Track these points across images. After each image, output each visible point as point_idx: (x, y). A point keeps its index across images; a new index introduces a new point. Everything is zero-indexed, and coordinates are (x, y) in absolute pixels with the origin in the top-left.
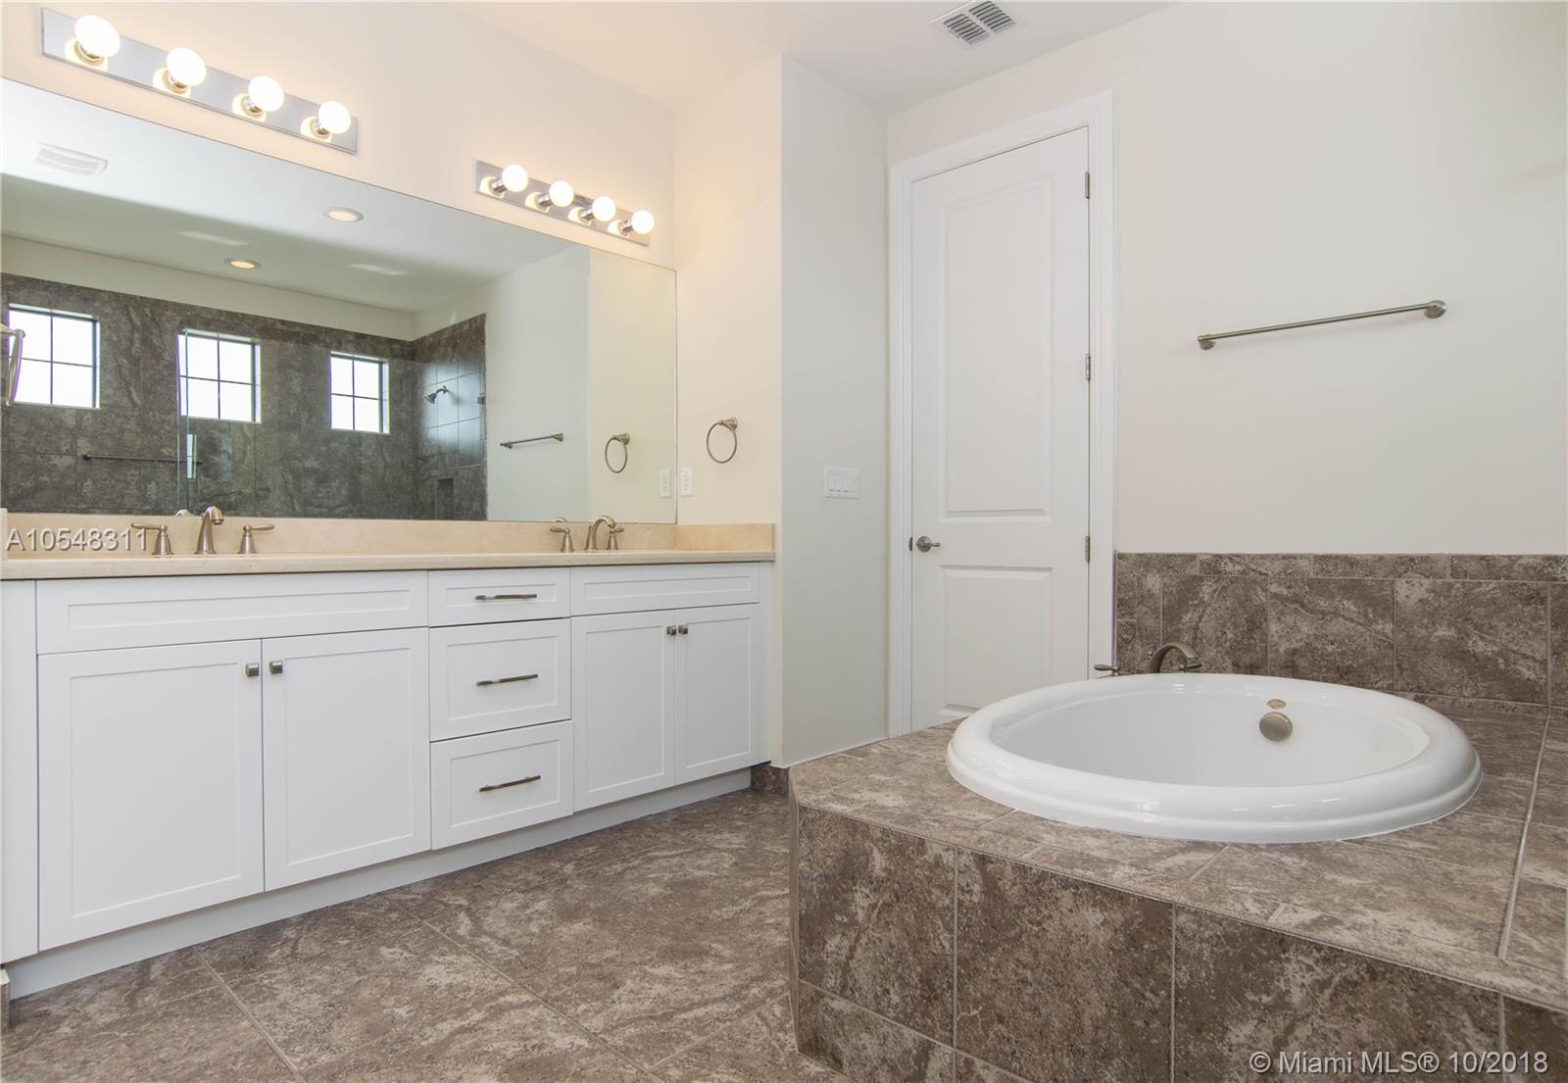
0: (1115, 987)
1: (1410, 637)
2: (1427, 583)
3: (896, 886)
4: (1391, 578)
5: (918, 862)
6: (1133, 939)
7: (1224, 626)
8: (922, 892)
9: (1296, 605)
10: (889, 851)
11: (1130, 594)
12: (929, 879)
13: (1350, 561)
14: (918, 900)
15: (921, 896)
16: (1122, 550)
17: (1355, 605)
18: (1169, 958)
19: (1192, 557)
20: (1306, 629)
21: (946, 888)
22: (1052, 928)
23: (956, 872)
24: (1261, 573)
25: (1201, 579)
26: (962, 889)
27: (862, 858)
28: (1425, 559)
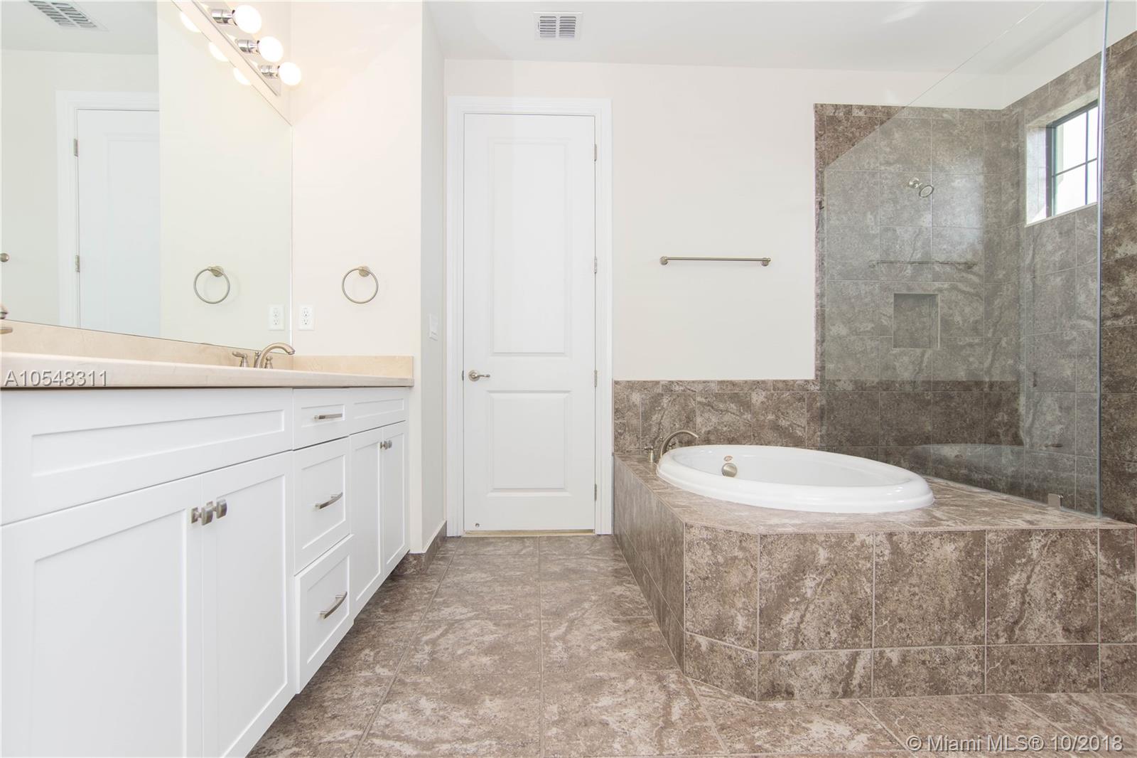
0: (960, 579)
1: (758, 420)
2: (764, 393)
3: (835, 567)
4: (750, 391)
5: (850, 548)
6: (969, 553)
7: (674, 421)
8: (852, 565)
9: (708, 408)
10: (831, 546)
11: (623, 405)
12: (857, 556)
13: (733, 384)
14: (849, 570)
15: (852, 568)
16: (616, 379)
17: (736, 406)
18: (985, 556)
19: (657, 383)
20: (714, 420)
21: (868, 558)
22: (929, 561)
23: (874, 546)
24: (692, 391)
25: (662, 395)
26: (878, 555)
27: (810, 557)
28: (763, 382)
